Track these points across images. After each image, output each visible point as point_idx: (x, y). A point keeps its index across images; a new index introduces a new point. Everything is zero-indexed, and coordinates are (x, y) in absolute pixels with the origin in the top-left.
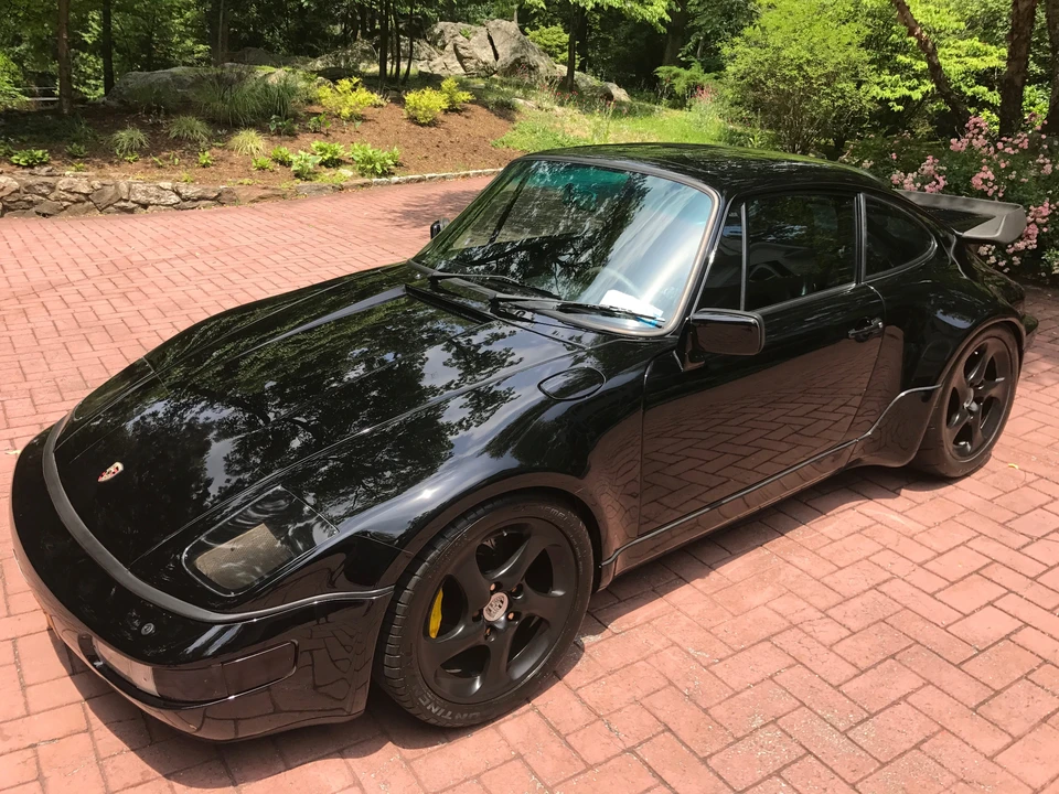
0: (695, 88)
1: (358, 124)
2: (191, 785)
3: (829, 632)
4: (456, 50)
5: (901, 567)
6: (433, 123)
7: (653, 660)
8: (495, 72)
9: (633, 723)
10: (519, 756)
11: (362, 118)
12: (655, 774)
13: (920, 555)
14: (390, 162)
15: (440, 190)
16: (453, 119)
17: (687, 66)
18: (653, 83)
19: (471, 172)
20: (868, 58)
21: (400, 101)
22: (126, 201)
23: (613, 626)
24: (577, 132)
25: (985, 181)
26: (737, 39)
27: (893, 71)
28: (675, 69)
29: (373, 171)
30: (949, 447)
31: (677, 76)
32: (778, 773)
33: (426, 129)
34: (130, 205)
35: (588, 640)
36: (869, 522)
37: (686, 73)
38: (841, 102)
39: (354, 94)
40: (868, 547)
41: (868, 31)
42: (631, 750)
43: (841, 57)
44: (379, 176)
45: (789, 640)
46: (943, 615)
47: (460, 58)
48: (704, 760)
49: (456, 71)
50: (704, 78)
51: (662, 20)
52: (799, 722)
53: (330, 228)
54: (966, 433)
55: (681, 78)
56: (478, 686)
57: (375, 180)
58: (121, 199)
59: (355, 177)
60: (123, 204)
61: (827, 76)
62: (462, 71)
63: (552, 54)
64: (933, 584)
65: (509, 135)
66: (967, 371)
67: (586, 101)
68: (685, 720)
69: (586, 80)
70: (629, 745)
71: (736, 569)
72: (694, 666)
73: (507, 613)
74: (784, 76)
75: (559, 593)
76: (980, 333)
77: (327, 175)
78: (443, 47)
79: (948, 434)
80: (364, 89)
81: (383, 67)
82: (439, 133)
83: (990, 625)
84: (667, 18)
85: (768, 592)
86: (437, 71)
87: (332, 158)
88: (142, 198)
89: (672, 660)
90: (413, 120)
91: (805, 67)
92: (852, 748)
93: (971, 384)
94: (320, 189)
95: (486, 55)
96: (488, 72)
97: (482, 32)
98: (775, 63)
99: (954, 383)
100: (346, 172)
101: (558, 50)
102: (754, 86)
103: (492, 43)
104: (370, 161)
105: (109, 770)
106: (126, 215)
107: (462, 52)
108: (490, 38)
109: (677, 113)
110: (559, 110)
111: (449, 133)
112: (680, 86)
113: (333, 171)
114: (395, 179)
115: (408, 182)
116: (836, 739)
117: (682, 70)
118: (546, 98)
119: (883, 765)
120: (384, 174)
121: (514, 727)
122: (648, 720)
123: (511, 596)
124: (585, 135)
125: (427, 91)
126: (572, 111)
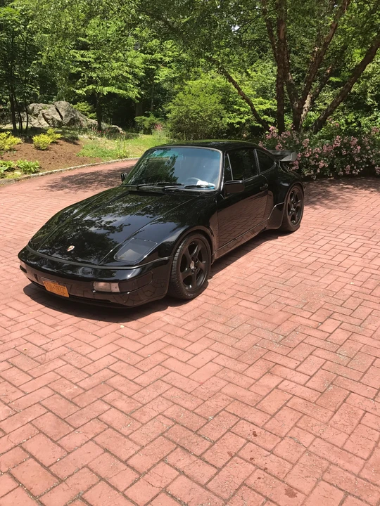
0: (153, 125)
1: (15, 152)
3: (272, 268)
4: (44, 116)
5: (284, 252)
6: (47, 149)
7: (229, 281)
8: (64, 125)
9: (230, 292)
10: (206, 302)
11: (15, 150)
12: (241, 299)
13: (289, 249)
14: (37, 167)
15: (58, 177)
16: (55, 147)
17: (148, 116)
18: (134, 123)
19: (72, 168)
20: (223, 108)
21: (29, 141)
23: (214, 277)
24: (110, 148)
25: (280, 148)
26: (170, 103)
27: (233, 112)
28: (143, 117)
29: (30, 171)
30: (290, 222)
31: (144, 120)
32: (270, 293)
33: (45, 152)
35: (209, 281)
36: (272, 245)
37: (149, 119)
38: (216, 126)
39: (9, 139)
40: (275, 250)
41: (221, 97)
42: (233, 296)
43: (213, 108)
44: (33, 173)
45: (262, 271)
46: (299, 260)
47: (46, 120)
48: (252, 294)
49: (45, 126)
50: (156, 121)
51: (136, 97)
52: (271, 284)
53: (27, 195)
54: (293, 218)
55: (147, 121)
56: (191, 287)
57: (32, 175)
59: (23, 175)
61: (208, 116)
62: (48, 125)
63: (86, 115)
64: (294, 254)
65: (82, 151)
66: (291, 198)
67: (112, 134)
68: (243, 289)
69: (104, 125)
71: (241, 260)
72: (240, 280)
73: (195, 266)
74: (192, 117)
75: (204, 262)
76: (292, 187)
77: (10, 175)
78: (36, 115)
79: (289, 218)
80: (13, 137)
81: (15, 126)
82: (52, 153)
83: (311, 259)
84: (139, 96)
85: (252, 263)
86: (36, 126)
87: (9, 168)
89: (235, 280)
90: (38, 148)
91: (200, 113)
92: (285, 286)
93: (292, 203)
94: (9, 181)
95: (58, 118)
96: (60, 124)
97: (53, 107)
98: (187, 113)
99: (288, 202)
100: (18, 173)
101: (88, 113)
102: (178, 122)
103: (59, 112)
104: (28, 167)
107: (47, 117)
108: (57, 110)
109: (148, 136)
110: (99, 139)
111: (56, 152)
112: (147, 125)
113: (12, 173)
114: (41, 174)
115: (46, 174)
116: (281, 285)
117: (146, 118)
118: (92, 134)
119: (294, 287)
120: (36, 172)
121: (200, 298)
122: (234, 291)
123: (195, 262)
124: (114, 148)
125: (42, 135)
126: (105, 139)
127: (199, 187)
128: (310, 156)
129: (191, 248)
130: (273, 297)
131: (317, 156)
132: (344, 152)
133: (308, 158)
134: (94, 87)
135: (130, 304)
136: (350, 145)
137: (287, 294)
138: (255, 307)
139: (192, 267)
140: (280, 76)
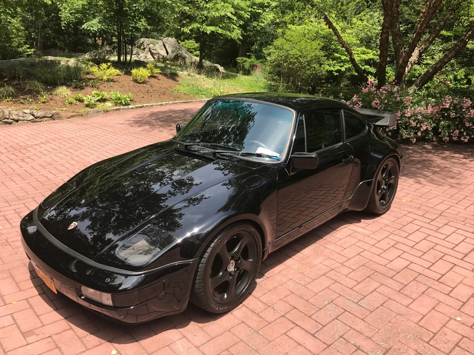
0: (253, 67)
1: (112, 83)
2: (120, 343)
3: (346, 271)
4: (150, 51)
5: (366, 247)
6: (143, 83)
7: (284, 285)
8: (168, 60)
9: (282, 307)
10: (243, 322)
11: (112, 81)
12: (293, 323)
13: (373, 242)
14: (128, 99)
15: (148, 111)
16: (153, 81)
17: (249, 57)
18: (235, 64)
19: (164, 103)
20: (323, 55)
21: (128, 73)
22: (8, 119)
23: (266, 275)
24: (206, 86)
25: (376, 104)
26: (271, 47)
27: (333, 59)
28: (245, 59)
29: (121, 103)
30: (378, 203)
31: (245, 61)
32: (337, 318)
33: (142, 85)
34: (10, 121)
35: (258, 280)
36: (352, 232)
37: (249, 60)
38: (314, 72)
39: (109, 70)
40: (354, 241)
41: (323, 44)
42: (283, 316)
43: (313, 54)
44: (123, 105)
45: (332, 274)
46: (384, 262)
47: (152, 54)
48: (310, 317)
49: (151, 60)
50: (257, 62)
51: (238, 38)
52: (340, 301)
53: (107, 128)
54: (383, 197)
55: (247, 62)
56: (226, 296)
57: (122, 107)
58: (6, 118)
59: (113, 106)
60: (7, 120)
61: (308, 62)
62: (153, 59)
63: (191, 52)
64: (379, 252)
65: (177, 87)
66: (382, 174)
67: (211, 72)
68: (300, 304)
69: (207, 63)
70: (282, 314)
71: (307, 251)
72: (300, 286)
73: (235, 268)
74: (291, 62)
75: (251, 260)
76: (385, 160)
77: (100, 106)
78: (144, 49)
79: (377, 198)
80: (113, 68)
81: (119, 58)
82: (147, 86)
83: (400, 264)
84: (241, 38)
85: (321, 259)
86: (142, 59)
87: (102, 98)
88: (16, 118)
89: (291, 285)
90: (135, 81)
91: (299, 58)
92: (360, 308)
93: (384, 179)
94: (98, 112)
95: (163, 53)
96: (164, 60)
97: (160, 43)
98: (286, 57)
99: (378, 179)
100: (108, 104)
101: (193, 50)
102: (279, 65)
103: (165, 47)
104: (119, 99)
105: (85, 342)
106: (8, 125)
107: (153, 51)
108: (164, 45)
109: (246, 77)
110: (198, 76)
111: (151, 86)
112: (247, 66)
113: (103, 104)
114: (131, 107)
115: (136, 108)
116: (355, 306)
117: (247, 59)
118: (192, 71)
119: (371, 312)
120: (126, 105)
121: (238, 312)
122: (288, 306)
123: (236, 261)
124: (210, 87)
125: (141, 69)
126: (203, 76)
127: (259, 155)
128: (412, 116)
129: (231, 245)
130: (339, 328)
131: (420, 117)
132: (453, 115)
133: (409, 118)
134: (199, 26)
135: (130, 320)
136: (462, 108)
137: (360, 326)
138: (310, 343)
139: (231, 268)
140: (386, 25)
